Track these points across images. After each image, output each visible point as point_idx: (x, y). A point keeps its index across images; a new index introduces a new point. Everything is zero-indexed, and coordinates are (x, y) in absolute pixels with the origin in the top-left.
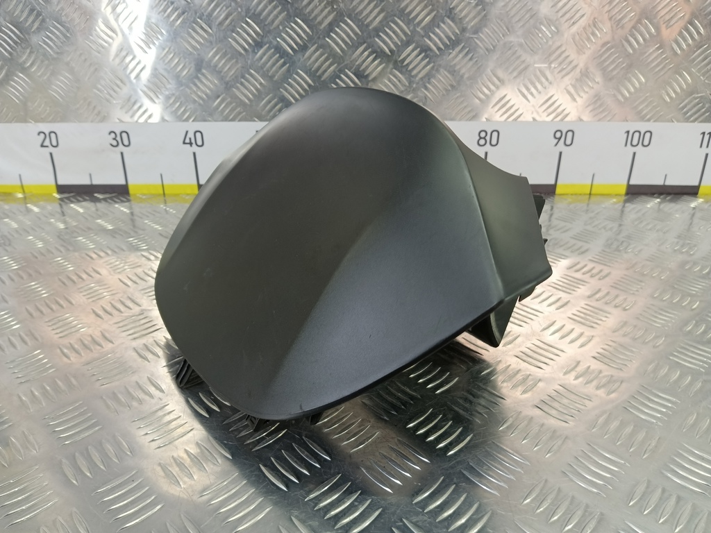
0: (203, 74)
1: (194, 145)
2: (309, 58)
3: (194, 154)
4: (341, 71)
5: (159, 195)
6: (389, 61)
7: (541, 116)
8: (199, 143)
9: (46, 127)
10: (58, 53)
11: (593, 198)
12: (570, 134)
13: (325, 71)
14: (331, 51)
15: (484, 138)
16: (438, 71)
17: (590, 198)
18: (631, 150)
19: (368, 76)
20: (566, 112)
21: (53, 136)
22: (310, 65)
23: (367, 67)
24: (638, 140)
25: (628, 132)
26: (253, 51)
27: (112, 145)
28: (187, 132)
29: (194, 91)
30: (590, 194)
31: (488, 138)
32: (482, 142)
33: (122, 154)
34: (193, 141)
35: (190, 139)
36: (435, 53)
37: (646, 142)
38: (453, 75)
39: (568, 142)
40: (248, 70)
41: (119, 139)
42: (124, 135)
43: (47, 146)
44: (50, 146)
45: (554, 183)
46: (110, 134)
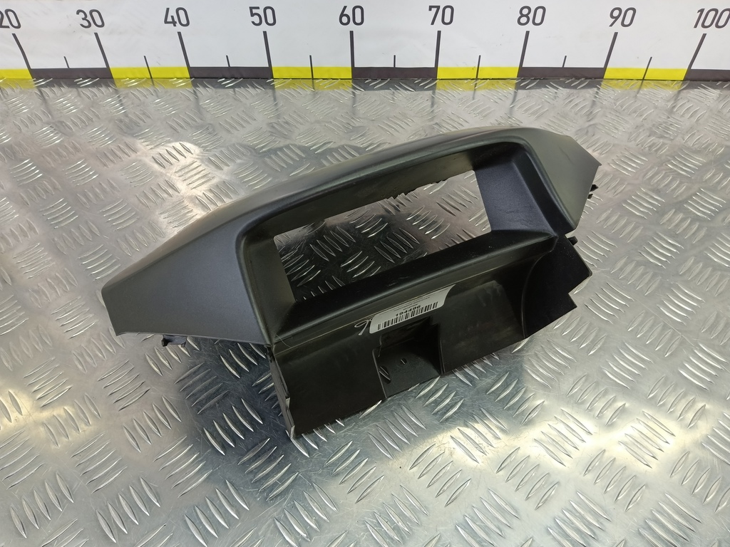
1: (178, 24)
3: (179, 34)
5: (146, 78)
8: (184, 21)
12: (630, 13)
15: (527, 16)
17: (642, 83)
18: (702, 31)
21: (10, 14)
24: (713, 19)
25: (702, 11)
27: (82, 25)
28: (168, 9)
30: (643, 79)
31: (531, 16)
32: (524, 20)
33: (96, 35)
34: (176, 19)
35: (172, 17)
37: (721, 23)
39: (627, 22)
41: (89, 18)
42: (95, 14)
43: (8, 27)
44: (10, 26)
45: (603, 67)
46: (78, 13)
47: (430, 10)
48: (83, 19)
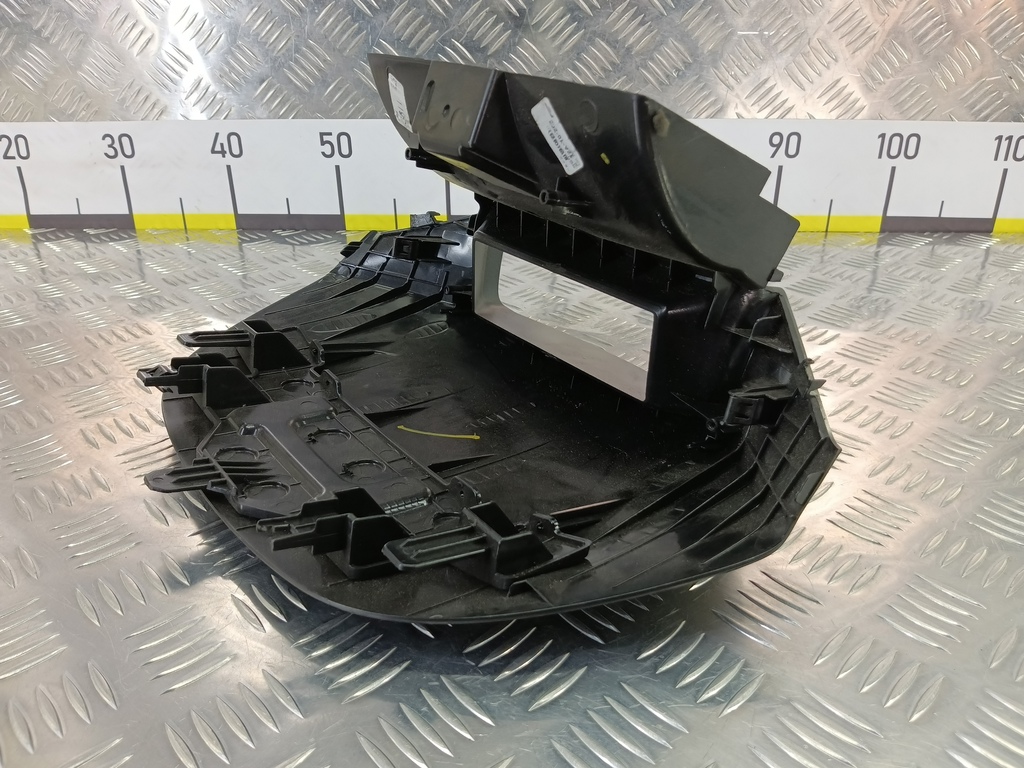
0: (239, 47)
1: (228, 155)
2: (397, 21)
3: (229, 167)
4: (444, 41)
5: (179, 230)
6: (518, 26)
7: (749, 112)
8: (236, 151)
9: (10, 129)
10: (22, 16)
11: (831, 238)
12: (794, 139)
13: (421, 41)
14: (429, 10)
16: (591, 41)
17: (826, 236)
18: (888, 164)
19: (486, 48)
20: (787, 105)
21: (21, 141)
22: (397, 32)
23: (484, 35)
24: (899, 147)
25: (883, 136)
26: (312, 11)
27: (106, 154)
28: (217, 134)
29: (226, 73)
30: (827, 231)
33: (122, 168)
34: (226, 148)
35: (222, 145)
36: (587, 13)
37: (911, 152)
38: (615, 47)
39: (792, 151)
40: (306, 41)
41: (117, 145)
42: (125, 140)
43: (14, 158)
44: (17, 157)
46: (104, 138)
48: (110, 146)
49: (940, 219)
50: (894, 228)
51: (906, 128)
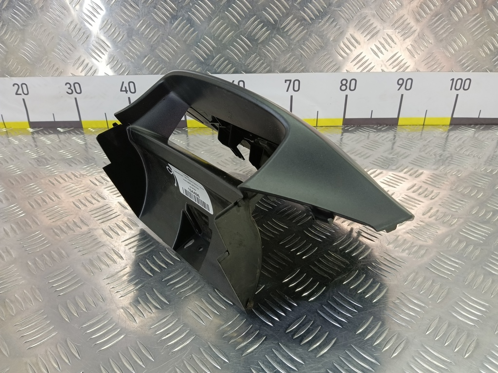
0: (133, 40)
1: (129, 92)
2: (213, 26)
3: (129, 99)
4: (238, 36)
5: (105, 128)
6: (274, 29)
7: (388, 68)
8: (133, 90)
9: (19, 81)
10: (24, 26)
11: (426, 128)
12: (409, 81)
13: (225, 36)
14: (229, 21)
15: (345, 85)
16: (310, 35)
17: (423, 127)
18: (455, 92)
19: (258, 39)
20: (406, 65)
21: (24, 86)
22: (213, 32)
23: (257, 33)
24: (462, 85)
25: (453, 80)
26: (171, 22)
27: (67, 92)
28: (123, 82)
29: (127, 53)
30: (424, 125)
31: (348, 85)
32: (343, 87)
33: (76, 99)
34: (128, 89)
35: (126, 87)
36: (309, 22)
37: (466, 87)
38: (322, 38)
39: (408, 87)
40: (167, 37)
41: (73, 88)
42: (77, 85)
43: (21, 94)
45: (397, 117)
46: (66, 85)
47: (286, 82)
48: (69, 88)
49: (479, 119)
50: (457, 123)
51: (464, 75)
